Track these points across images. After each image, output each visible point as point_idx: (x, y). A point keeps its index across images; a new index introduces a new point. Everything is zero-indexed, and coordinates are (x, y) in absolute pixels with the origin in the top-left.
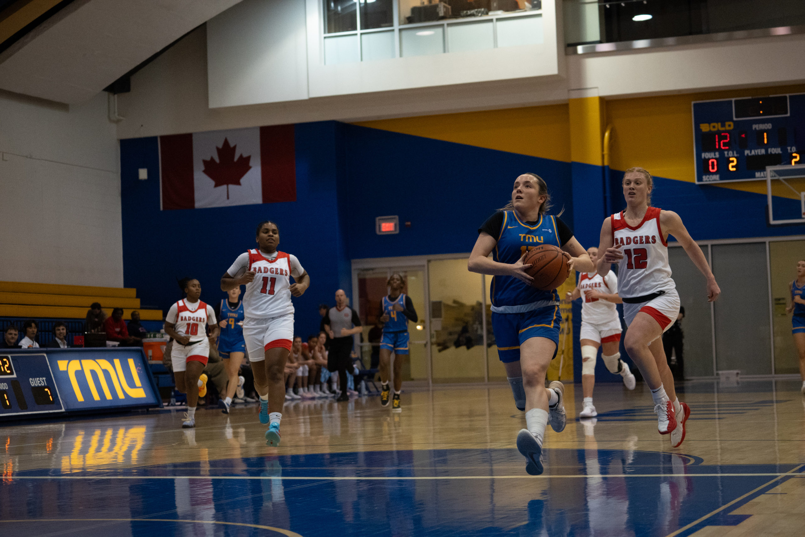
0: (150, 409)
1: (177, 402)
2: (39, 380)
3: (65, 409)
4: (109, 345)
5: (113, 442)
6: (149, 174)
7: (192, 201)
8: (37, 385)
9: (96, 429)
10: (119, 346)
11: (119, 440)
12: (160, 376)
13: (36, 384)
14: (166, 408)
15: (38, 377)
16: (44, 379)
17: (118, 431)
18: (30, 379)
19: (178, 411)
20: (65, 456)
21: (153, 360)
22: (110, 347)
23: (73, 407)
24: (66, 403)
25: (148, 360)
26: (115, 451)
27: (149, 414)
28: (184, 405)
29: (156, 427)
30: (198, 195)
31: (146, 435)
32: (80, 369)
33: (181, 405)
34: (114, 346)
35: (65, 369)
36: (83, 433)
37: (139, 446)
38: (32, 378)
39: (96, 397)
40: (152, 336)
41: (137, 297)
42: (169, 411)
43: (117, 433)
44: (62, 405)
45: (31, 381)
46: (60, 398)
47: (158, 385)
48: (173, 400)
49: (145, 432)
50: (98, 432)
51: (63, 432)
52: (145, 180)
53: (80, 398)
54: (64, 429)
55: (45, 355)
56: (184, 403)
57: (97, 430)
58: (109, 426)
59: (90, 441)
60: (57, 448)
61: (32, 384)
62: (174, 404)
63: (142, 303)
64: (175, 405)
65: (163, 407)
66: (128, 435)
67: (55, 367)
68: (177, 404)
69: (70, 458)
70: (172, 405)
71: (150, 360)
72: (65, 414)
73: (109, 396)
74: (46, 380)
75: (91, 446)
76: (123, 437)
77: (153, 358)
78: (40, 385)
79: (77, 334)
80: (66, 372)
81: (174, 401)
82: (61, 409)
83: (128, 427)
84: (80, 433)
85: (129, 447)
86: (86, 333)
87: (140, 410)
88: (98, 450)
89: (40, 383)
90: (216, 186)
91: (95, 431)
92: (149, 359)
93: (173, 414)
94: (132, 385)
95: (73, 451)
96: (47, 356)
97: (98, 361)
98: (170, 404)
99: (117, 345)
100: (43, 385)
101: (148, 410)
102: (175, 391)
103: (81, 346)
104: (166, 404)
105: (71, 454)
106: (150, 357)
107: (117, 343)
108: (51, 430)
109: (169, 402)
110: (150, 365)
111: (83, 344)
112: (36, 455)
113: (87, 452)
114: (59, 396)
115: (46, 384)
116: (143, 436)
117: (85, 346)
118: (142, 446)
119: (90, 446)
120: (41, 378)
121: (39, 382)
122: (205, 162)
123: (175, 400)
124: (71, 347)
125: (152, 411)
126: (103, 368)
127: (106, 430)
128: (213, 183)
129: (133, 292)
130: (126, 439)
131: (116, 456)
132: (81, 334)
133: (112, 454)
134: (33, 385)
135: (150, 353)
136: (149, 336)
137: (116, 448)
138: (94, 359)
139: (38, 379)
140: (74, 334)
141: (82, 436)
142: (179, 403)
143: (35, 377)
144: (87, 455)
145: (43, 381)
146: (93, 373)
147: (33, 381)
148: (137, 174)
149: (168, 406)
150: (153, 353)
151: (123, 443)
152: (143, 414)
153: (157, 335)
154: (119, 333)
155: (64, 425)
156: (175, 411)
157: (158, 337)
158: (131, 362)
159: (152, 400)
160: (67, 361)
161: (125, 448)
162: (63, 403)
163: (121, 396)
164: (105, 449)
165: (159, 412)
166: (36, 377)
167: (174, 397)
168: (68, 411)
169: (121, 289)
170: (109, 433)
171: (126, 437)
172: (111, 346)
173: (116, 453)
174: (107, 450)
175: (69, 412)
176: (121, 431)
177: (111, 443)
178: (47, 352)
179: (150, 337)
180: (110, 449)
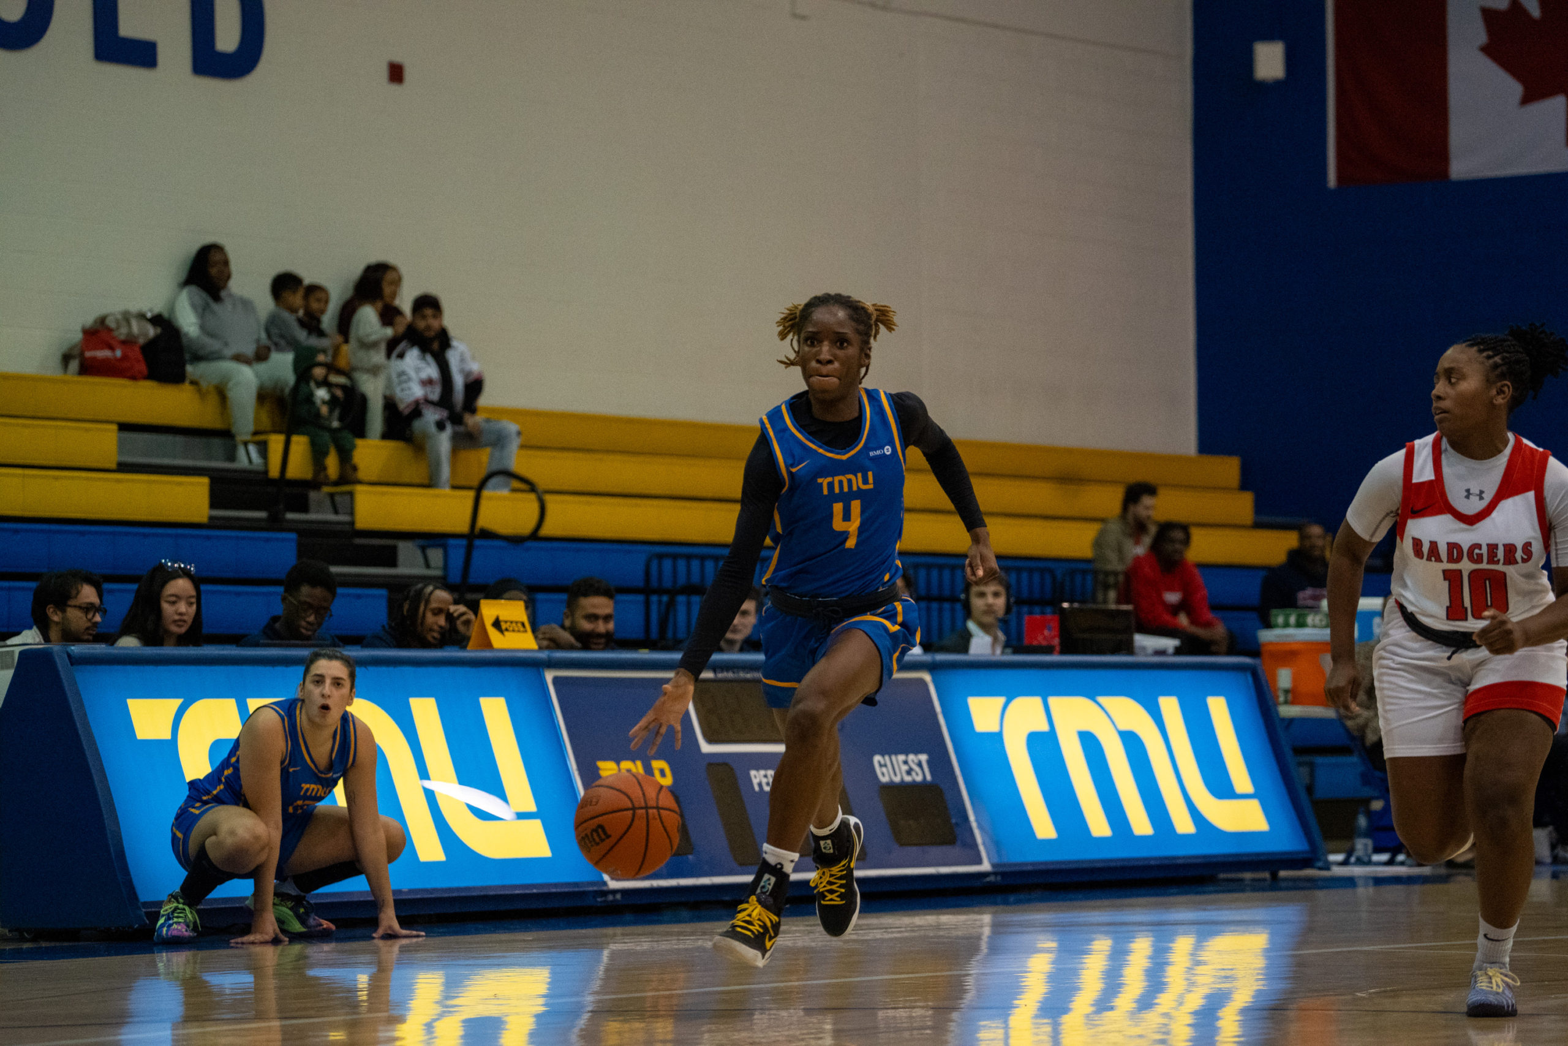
0: (1283, 873)
1: (1378, 850)
2: (906, 762)
3: (993, 865)
4: (1144, 648)
5: (1156, 980)
6: (1291, 60)
7: (1441, 153)
8: (897, 779)
9: (1095, 933)
10: (1178, 651)
11: (1175, 974)
12: (1319, 760)
13: (895, 774)
14: (1337, 871)
15: (901, 753)
16: (924, 758)
17: (1172, 941)
18: (877, 758)
19: (1379, 881)
20: (991, 1018)
21: (1293, 703)
22: (1146, 655)
23: (1021, 856)
24: (996, 844)
25: (1276, 704)
26: (1161, 1009)
27: (1280, 889)
28: (1402, 864)
29: (1307, 934)
30: (1459, 133)
31: (1268, 958)
32: (1044, 727)
33: (1391, 862)
34: (1161, 652)
35: (995, 728)
36: (1053, 945)
37: (1243, 997)
38: (883, 755)
39: (1099, 826)
40: (1292, 620)
41: (1244, 486)
42: (1350, 882)
43: (1168, 950)
44: (982, 848)
45: (881, 765)
46: (974, 825)
47: (1310, 789)
48: (1362, 845)
49: (1266, 950)
50: (1102, 945)
51: (985, 938)
52: (1277, 84)
53: (1044, 827)
54: (987, 931)
55: (927, 677)
56: (1401, 857)
57: (1098, 936)
58: (1141, 924)
59: (1075, 973)
60: (965, 991)
61: (883, 774)
62: (1366, 859)
63: (1259, 507)
64: (1369, 863)
65: (1327, 866)
66: (1205, 956)
67: (961, 719)
68: (1376, 858)
69: (1006, 1028)
70: (1360, 862)
71: (1286, 702)
72: (992, 878)
73: (1141, 824)
74: (929, 762)
75: (1079, 989)
76: (1188, 965)
77: (1294, 696)
78: (908, 779)
79: (1037, 609)
80: (997, 738)
81: (1366, 845)
82: (979, 861)
83: (1206, 930)
84: (1040, 945)
85: (1208, 997)
86: (1065, 605)
87: (1248, 876)
88: (1104, 1004)
89: (909, 772)
90: (1527, 99)
91: (1093, 940)
92: (1281, 699)
93: (1363, 892)
94: (1221, 787)
95: (1016, 1002)
96: (934, 681)
97: (1102, 700)
98: (1353, 859)
99: (1171, 650)
100: (919, 778)
101: (1274, 876)
102: (1370, 814)
103: (1048, 650)
104: (1340, 857)
105: (1009, 1015)
106: (1286, 691)
107: (1170, 643)
108: (941, 933)
109: (1350, 852)
110: (1283, 720)
111: (1056, 641)
112: (891, 1013)
113: (1066, 1010)
114: (972, 818)
115: (929, 778)
116: (1260, 963)
117: (1063, 652)
118: (1254, 997)
119: (1075, 989)
120: (911, 757)
121: (905, 768)
122: (1489, 16)
123: (1369, 842)
124: (1017, 651)
125: (1294, 880)
126: (1123, 727)
127: (1130, 938)
128: (1516, 89)
129: (1229, 468)
130: (1200, 969)
131: (1166, 1025)
132: (1049, 610)
133: (1153, 1018)
134: (884, 779)
135: (1284, 678)
136: (1280, 620)
137: (1165, 1001)
138: (1091, 694)
139: (902, 758)
140: (1025, 609)
141: (1050, 955)
142: (1384, 857)
143: (890, 750)
144: (1066, 1019)
145: (920, 764)
146: (1090, 743)
147: (885, 766)
148: (1248, 62)
149: (1345, 863)
150: (1295, 679)
151: (1191, 984)
152: (1257, 886)
153: (1310, 619)
154: (1175, 610)
155: (987, 918)
156: (1371, 882)
157: (1314, 626)
158: (1218, 708)
159: (1290, 842)
160: (1001, 700)
161: (1195, 1001)
162: (984, 844)
163: (1184, 825)
164: (1125, 1001)
165: (1313, 884)
166: (896, 753)
167: (1368, 834)
168: (1001, 870)
169: (1187, 459)
170: (1141, 948)
171: (1198, 963)
172: (1150, 651)
173: (1166, 1015)
174: (1134, 1005)
175: (1004, 874)
176: (1183, 945)
177: (1148, 981)
178: (932, 668)
179: (1286, 625)
180: (1146, 1003)
